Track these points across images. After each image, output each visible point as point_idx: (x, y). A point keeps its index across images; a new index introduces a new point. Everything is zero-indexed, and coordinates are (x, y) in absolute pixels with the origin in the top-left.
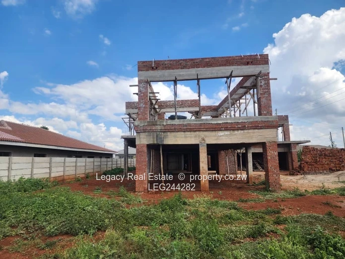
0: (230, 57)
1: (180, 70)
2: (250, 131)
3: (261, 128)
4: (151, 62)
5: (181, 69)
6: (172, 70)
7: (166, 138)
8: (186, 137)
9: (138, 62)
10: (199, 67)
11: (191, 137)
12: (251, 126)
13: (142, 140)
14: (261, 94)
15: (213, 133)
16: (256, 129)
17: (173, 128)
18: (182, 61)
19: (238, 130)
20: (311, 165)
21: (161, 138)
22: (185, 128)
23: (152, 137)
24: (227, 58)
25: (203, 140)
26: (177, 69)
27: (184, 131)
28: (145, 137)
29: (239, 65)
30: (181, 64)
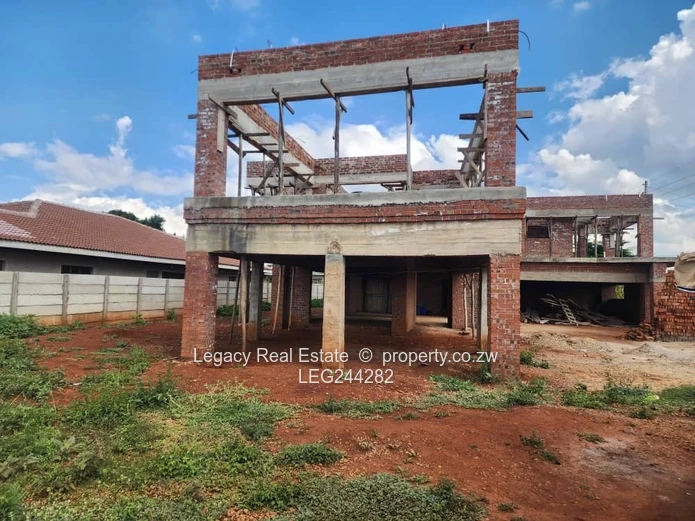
0: (416, 34)
1: (293, 73)
2: (451, 226)
3: (480, 219)
4: (229, 55)
5: (296, 69)
6: (275, 74)
7: (251, 239)
8: (296, 239)
9: (200, 57)
10: (337, 65)
11: (307, 239)
12: (452, 212)
13: (199, 241)
14: (489, 129)
15: (361, 230)
16: (467, 220)
17: (268, 216)
18: (297, 52)
19: (420, 222)
20: (684, 318)
21: (240, 239)
22: (295, 215)
23: (220, 236)
24: (408, 39)
25: (336, 245)
26: (286, 71)
27: (294, 224)
28: (205, 234)
29: (438, 55)
30: (295, 58)
